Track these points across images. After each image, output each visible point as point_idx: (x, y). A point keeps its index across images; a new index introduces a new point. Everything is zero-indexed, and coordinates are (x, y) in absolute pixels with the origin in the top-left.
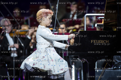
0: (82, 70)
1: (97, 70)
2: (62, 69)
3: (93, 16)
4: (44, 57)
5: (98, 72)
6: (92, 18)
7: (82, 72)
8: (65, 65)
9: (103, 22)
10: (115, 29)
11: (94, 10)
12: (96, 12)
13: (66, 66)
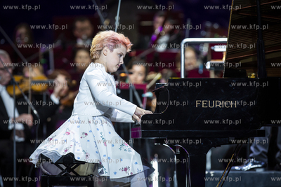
0: (175, 172)
1: (212, 172)
2: (126, 169)
3: (203, 43)
4: (86, 134)
5: (212, 175)
6: (201, 47)
7: (175, 176)
8: (133, 159)
9: (224, 59)
10: (253, 74)
11: (206, 29)
12: (209, 33)
13: (136, 163)
